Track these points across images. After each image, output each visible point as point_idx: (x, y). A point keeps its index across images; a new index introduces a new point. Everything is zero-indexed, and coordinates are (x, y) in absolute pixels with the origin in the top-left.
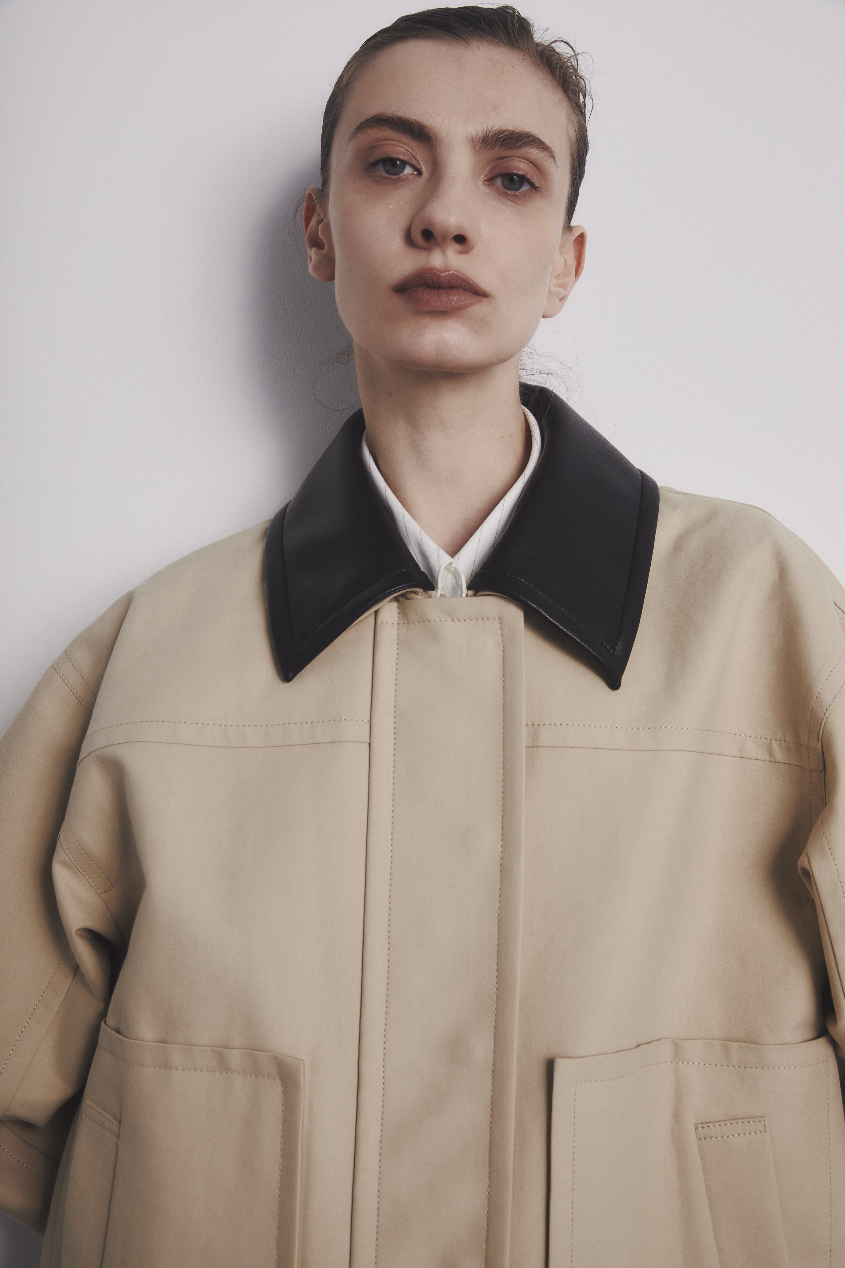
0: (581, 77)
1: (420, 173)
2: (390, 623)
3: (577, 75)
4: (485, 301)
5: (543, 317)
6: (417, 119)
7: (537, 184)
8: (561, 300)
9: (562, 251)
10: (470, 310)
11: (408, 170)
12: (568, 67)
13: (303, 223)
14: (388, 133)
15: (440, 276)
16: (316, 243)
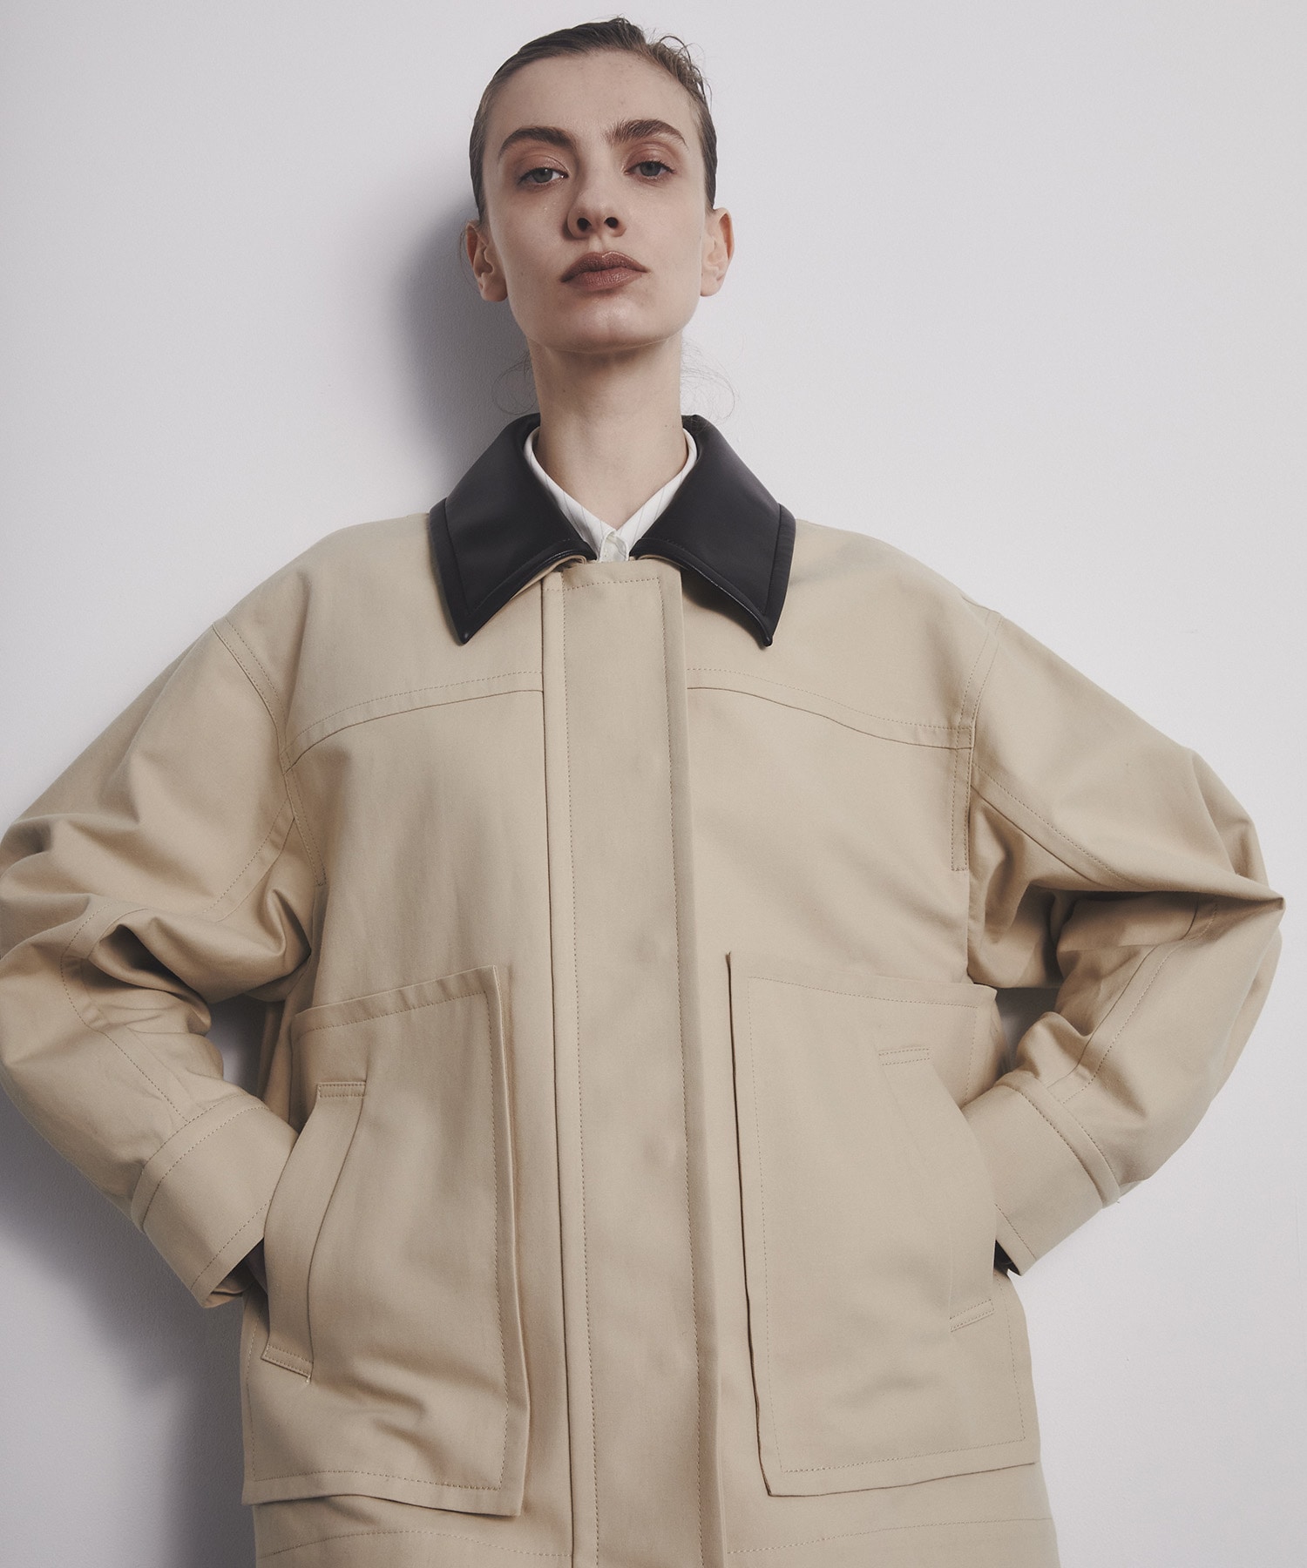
0: (694, 67)
1: (566, 175)
2: (555, 589)
3: (691, 66)
4: (644, 275)
5: (701, 295)
6: (554, 126)
7: (672, 168)
8: (719, 279)
9: (710, 234)
10: (632, 285)
11: (555, 176)
12: (680, 59)
13: (469, 258)
14: (530, 143)
15: (602, 259)
16: (483, 268)
